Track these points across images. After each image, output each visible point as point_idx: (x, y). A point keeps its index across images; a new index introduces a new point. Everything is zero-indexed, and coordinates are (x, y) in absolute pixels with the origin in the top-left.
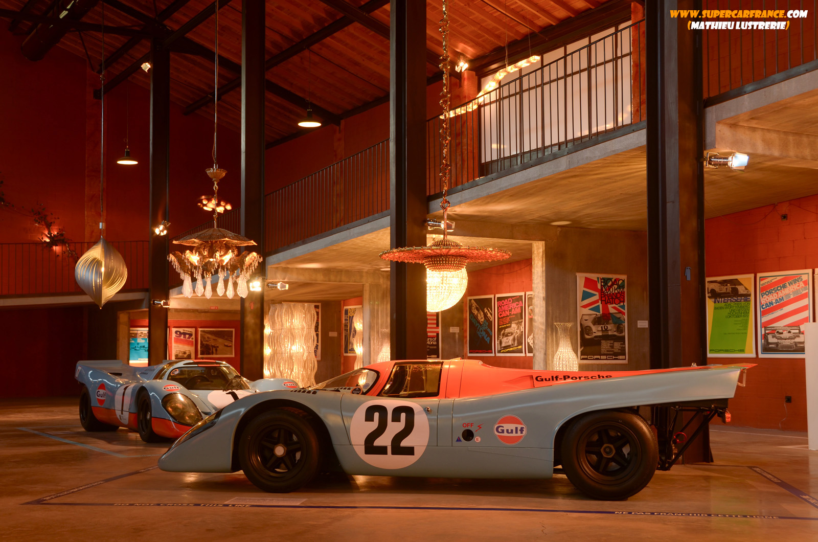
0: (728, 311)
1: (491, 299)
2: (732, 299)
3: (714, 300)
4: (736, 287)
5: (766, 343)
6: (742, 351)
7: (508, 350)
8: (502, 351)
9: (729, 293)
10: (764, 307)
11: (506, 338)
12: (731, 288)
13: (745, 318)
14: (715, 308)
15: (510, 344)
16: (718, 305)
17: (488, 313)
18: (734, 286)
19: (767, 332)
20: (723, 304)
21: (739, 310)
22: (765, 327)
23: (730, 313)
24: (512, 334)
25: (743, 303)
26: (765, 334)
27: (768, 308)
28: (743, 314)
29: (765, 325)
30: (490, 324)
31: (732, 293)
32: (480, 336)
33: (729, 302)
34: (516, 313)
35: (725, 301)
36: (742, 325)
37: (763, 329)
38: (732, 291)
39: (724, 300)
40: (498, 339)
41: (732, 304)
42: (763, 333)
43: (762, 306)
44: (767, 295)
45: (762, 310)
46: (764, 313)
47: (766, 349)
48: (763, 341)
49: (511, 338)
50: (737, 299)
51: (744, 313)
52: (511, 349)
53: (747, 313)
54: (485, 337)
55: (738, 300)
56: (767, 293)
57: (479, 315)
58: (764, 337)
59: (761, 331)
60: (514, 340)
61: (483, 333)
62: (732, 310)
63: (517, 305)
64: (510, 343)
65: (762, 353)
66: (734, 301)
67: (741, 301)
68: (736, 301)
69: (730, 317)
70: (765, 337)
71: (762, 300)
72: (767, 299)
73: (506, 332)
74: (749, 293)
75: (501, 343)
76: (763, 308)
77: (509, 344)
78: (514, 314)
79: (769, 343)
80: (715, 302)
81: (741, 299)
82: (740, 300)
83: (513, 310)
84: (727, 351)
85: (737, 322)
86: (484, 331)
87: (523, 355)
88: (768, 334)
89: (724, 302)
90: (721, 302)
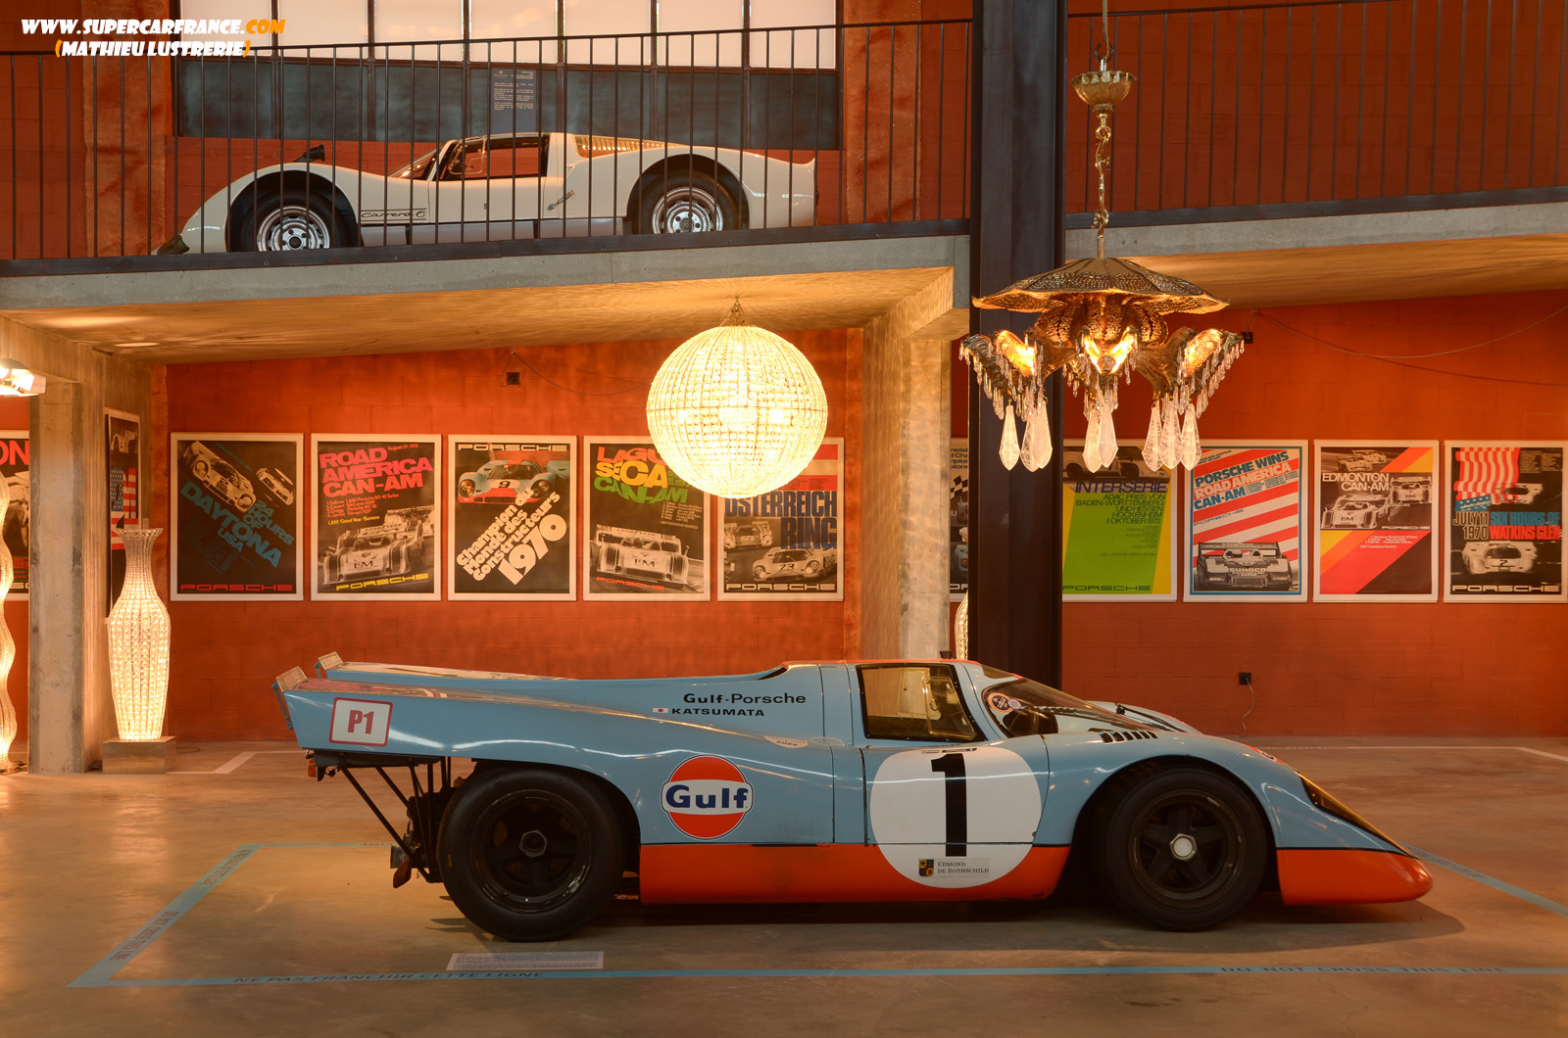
0: (1113, 509)
1: (292, 445)
2: (1123, 487)
3: (1075, 485)
4: (1134, 462)
5: (1201, 574)
6: (1146, 589)
7: (366, 584)
8: (338, 588)
9: (1116, 474)
10: (1199, 505)
11: (360, 553)
12: (1122, 464)
13: (1153, 525)
14: (1078, 503)
15: (380, 568)
16: (1084, 496)
17: (274, 482)
18: (1129, 461)
19: (1204, 552)
20: (1100, 496)
21: (1139, 509)
22: (1200, 544)
23: (1118, 514)
24: (386, 542)
25: (1148, 494)
26: (1199, 557)
27: (1208, 506)
28: (1147, 517)
29: (1200, 540)
30: (284, 515)
31: (1123, 474)
32: (240, 547)
33: (1116, 492)
34: (404, 487)
35: (1105, 489)
36: (1144, 538)
37: (1196, 548)
38: (1123, 471)
39: (1104, 486)
40: (321, 556)
41: (1124, 496)
42: (1195, 554)
43: (1195, 502)
44: (1207, 482)
45: (1195, 510)
46: (1198, 517)
47: (1203, 584)
48: (1195, 569)
49: (385, 551)
50: (1135, 487)
51: (1150, 515)
52: (380, 582)
53: (1157, 515)
54: (259, 550)
55: (1137, 489)
56: (1209, 479)
57: (230, 487)
58: (1198, 563)
59: (1191, 551)
60: (395, 557)
61: (254, 539)
62: (1122, 507)
63: (407, 466)
64: (379, 565)
65: (1191, 593)
66: (1128, 489)
67: (1143, 491)
68: (1133, 490)
69: (1117, 521)
70: (1200, 561)
71: (1196, 492)
72: (1209, 490)
73: (360, 536)
74: (1165, 476)
75: (334, 564)
76: (1197, 507)
77: (374, 569)
78: (393, 491)
79: (1208, 575)
80: (1078, 490)
81: (1145, 487)
82: (1141, 489)
83: (391, 479)
84: (1106, 589)
85: (1131, 533)
86: (255, 530)
87: (436, 596)
88: (1207, 556)
89: (1103, 491)
90: (1096, 491)
